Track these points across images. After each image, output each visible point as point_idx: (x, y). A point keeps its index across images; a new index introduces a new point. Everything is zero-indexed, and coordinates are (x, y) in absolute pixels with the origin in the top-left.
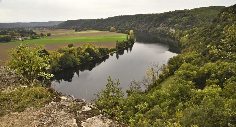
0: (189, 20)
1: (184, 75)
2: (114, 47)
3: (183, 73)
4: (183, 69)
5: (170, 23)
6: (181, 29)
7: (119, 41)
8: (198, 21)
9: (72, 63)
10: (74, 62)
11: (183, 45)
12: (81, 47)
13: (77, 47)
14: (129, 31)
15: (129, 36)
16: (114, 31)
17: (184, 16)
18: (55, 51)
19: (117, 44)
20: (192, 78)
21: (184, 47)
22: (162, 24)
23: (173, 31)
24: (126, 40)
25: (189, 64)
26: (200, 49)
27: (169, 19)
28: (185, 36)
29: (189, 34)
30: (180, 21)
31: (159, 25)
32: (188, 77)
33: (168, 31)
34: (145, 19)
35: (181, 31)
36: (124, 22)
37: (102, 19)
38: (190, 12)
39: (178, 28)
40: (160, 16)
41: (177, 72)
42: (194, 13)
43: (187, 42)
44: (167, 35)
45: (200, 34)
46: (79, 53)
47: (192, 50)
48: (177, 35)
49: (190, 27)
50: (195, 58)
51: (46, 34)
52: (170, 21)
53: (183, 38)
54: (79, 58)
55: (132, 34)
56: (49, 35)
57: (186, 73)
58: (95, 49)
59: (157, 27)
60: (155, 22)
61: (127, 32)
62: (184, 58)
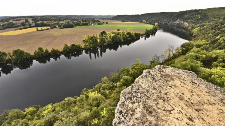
0: (201, 17)
1: (195, 56)
2: (144, 33)
3: (194, 55)
4: (193, 52)
5: (186, 19)
6: (194, 23)
7: (147, 29)
8: (209, 18)
9: (118, 40)
10: (120, 40)
11: (194, 35)
12: (125, 31)
13: (122, 31)
14: (155, 23)
15: (154, 26)
16: (144, 23)
17: (197, 14)
18: (110, 33)
19: (146, 31)
20: (201, 59)
21: (195, 36)
22: (179, 19)
23: (187, 24)
24: (152, 29)
25: (198, 49)
26: (209, 39)
27: (185, 16)
28: (196, 29)
29: (200, 27)
30: (193, 18)
31: (176, 20)
32: (197, 58)
33: (183, 24)
34: (167, 16)
35: (194, 25)
36: (152, 17)
37: (138, 15)
38: (204, 11)
39: (192, 22)
40: (179, 14)
41: (188, 54)
42: (207, 12)
43: (198, 33)
44: (182, 27)
45: (210, 27)
46: (123, 35)
47: (202, 39)
48: (190, 28)
49: (201, 22)
50: (204, 45)
51: (105, 22)
52: (186, 17)
53: (194, 30)
54: (123, 37)
55: (156, 25)
56: (107, 23)
57: (196, 55)
58: (133, 33)
59: (175, 21)
60: (174, 18)
61: (153, 24)
62: (195, 44)
